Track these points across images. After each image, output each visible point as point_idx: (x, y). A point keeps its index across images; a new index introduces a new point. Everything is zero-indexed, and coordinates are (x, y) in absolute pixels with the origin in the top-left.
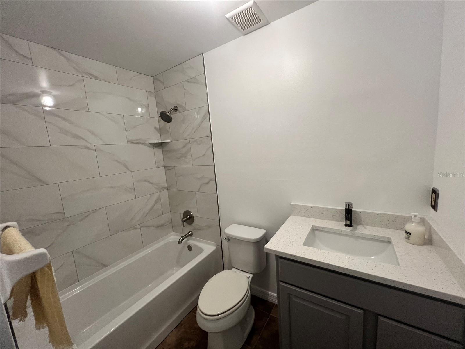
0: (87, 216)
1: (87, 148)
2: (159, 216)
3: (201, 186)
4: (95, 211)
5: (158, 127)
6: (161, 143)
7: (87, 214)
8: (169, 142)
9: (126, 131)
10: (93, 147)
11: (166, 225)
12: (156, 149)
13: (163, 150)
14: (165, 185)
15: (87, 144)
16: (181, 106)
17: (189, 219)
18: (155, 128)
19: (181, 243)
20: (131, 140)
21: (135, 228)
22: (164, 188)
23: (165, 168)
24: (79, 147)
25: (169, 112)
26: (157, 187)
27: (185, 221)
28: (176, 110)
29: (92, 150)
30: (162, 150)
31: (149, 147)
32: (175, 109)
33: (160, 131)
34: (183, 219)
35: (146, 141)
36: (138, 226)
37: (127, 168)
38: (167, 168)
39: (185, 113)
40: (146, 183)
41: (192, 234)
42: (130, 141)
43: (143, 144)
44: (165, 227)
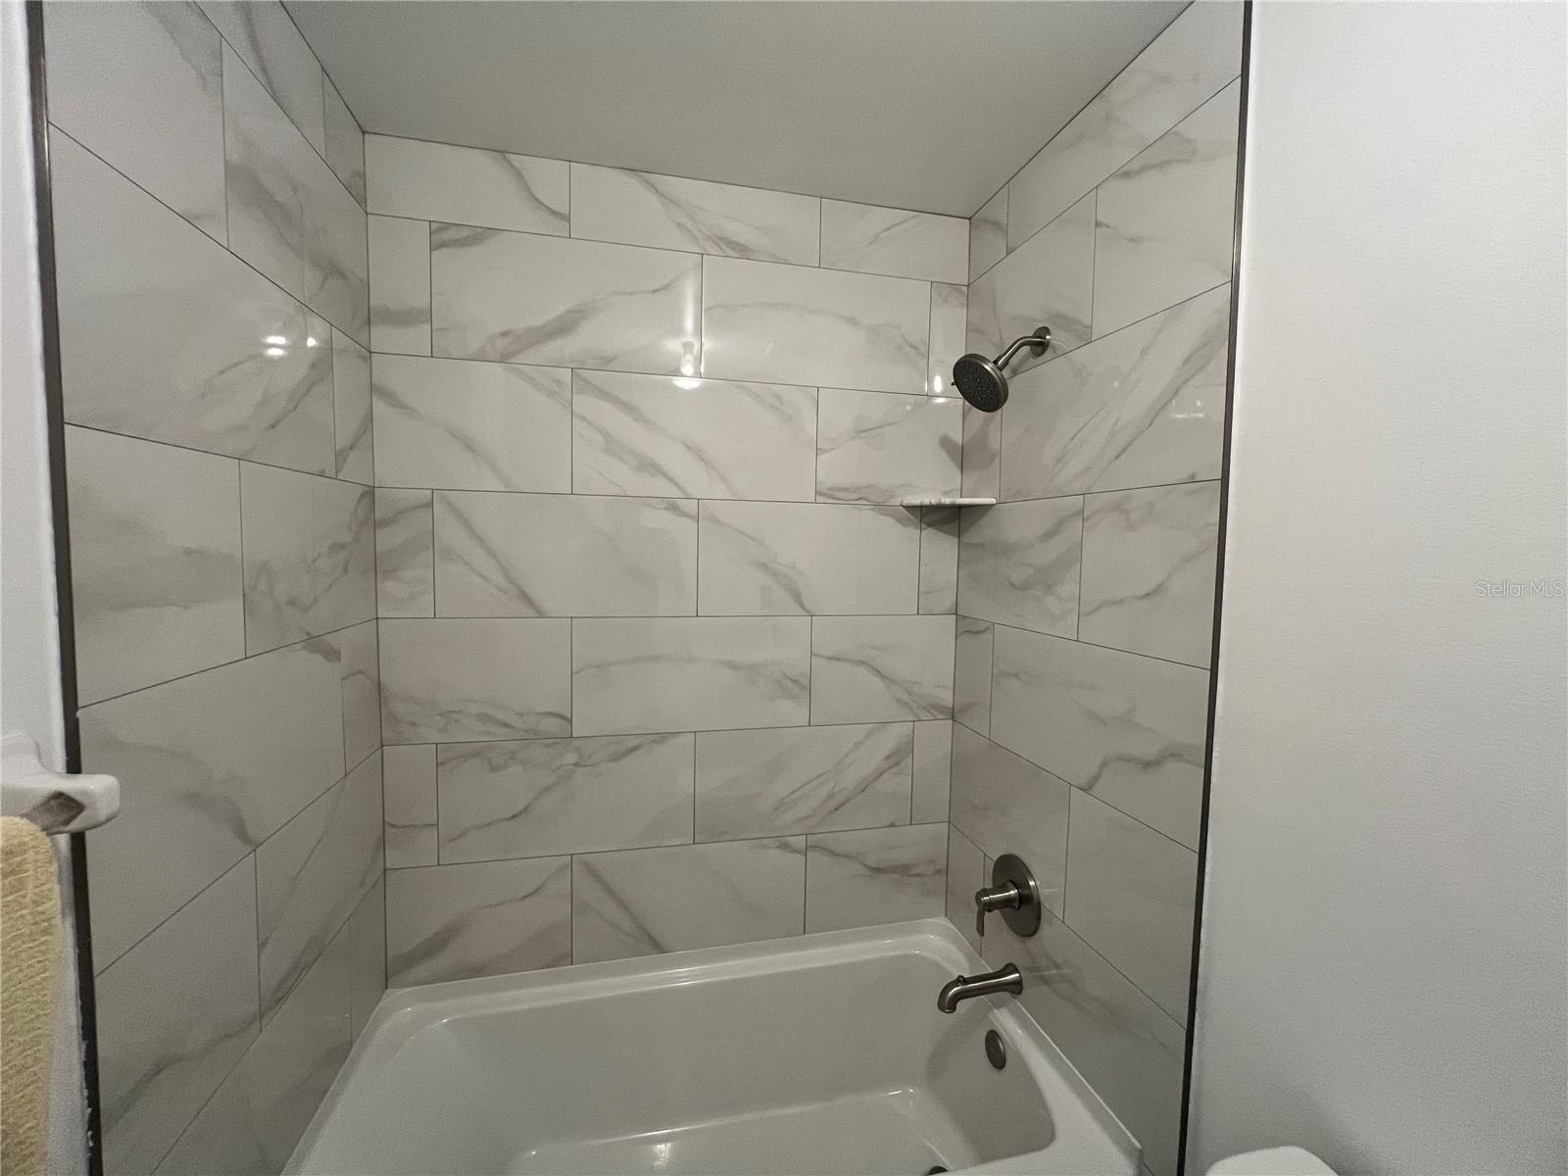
0: (633, 749)
1: (673, 507)
2: (892, 825)
3: (1103, 765)
4: (661, 738)
5: (958, 438)
6: (961, 507)
7: (635, 742)
8: (989, 506)
9: (819, 451)
10: (691, 506)
11: (917, 875)
12: (929, 533)
13: (965, 539)
14: (947, 698)
15: (676, 493)
16: (1068, 323)
17: (1017, 905)
18: (945, 442)
19: (952, 1008)
20: (830, 489)
21: (785, 847)
22: (939, 708)
23: (957, 622)
24: (650, 505)
25: (1000, 358)
26: (905, 697)
27: (990, 907)
28: (1040, 349)
29: (689, 516)
30: (956, 540)
31: (900, 520)
32: (1039, 344)
33: (964, 456)
34: (985, 892)
35: (892, 496)
36: (799, 842)
37: (798, 598)
38: (967, 627)
39: (1081, 355)
40: (862, 671)
41: (1018, 984)
42: (829, 494)
43: (880, 507)
44: (913, 879)
